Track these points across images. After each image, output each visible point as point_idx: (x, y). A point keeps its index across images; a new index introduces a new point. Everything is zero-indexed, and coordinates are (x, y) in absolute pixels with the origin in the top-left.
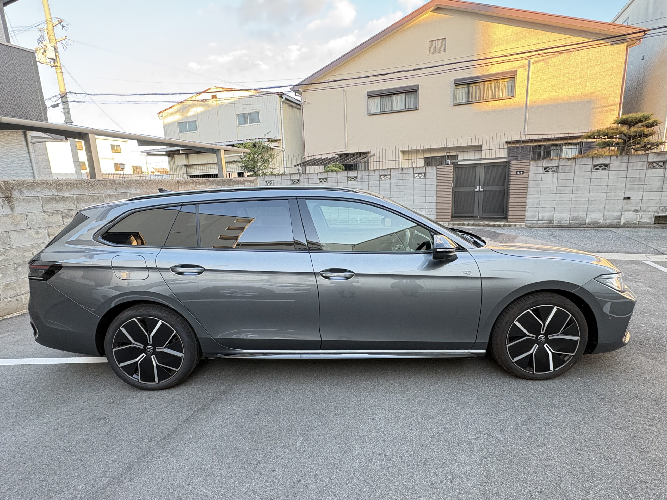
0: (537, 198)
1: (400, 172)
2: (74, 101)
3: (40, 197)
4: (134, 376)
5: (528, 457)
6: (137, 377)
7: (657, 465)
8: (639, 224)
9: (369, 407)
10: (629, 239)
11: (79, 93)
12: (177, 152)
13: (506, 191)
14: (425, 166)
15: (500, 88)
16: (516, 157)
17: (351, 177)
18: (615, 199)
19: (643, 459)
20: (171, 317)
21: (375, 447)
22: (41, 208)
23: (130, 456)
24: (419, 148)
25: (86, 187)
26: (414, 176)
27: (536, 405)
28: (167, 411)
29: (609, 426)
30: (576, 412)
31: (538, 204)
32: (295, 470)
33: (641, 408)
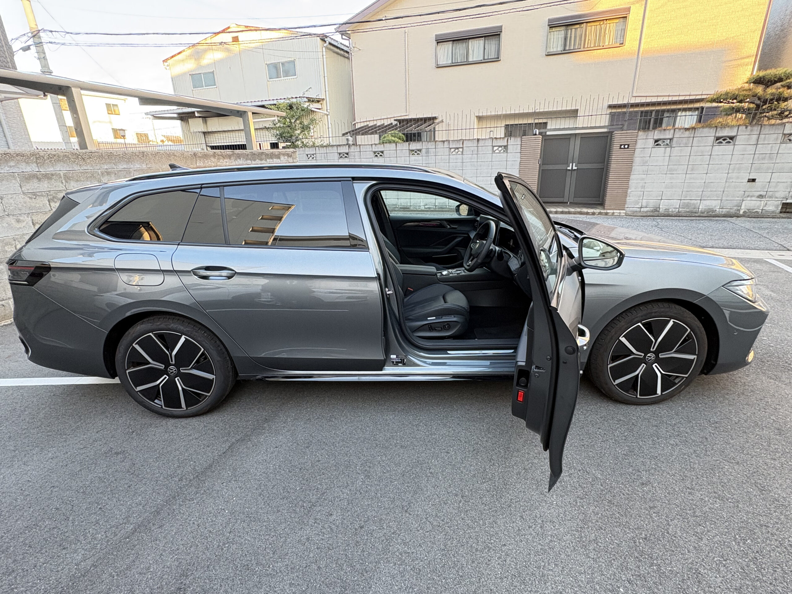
0: (643, 179)
1: (476, 144)
2: (50, 43)
3: (16, 174)
4: (156, 401)
5: (631, 497)
6: (159, 403)
7: (779, 507)
8: (761, 213)
9: (442, 438)
10: (749, 231)
11: (55, 31)
12: (191, 115)
13: (605, 169)
14: (505, 136)
15: (607, 32)
16: (621, 126)
17: (413, 151)
18: (737, 181)
19: (764, 499)
20: (196, 332)
21: (450, 486)
22: (20, 188)
23: (157, 498)
24: (501, 113)
25: (75, 161)
26: (493, 149)
27: (639, 435)
28: (199, 442)
29: (725, 460)
30: (687, 443)
31: (643, 187)
32: (356, 514)
33: (761, 439)
